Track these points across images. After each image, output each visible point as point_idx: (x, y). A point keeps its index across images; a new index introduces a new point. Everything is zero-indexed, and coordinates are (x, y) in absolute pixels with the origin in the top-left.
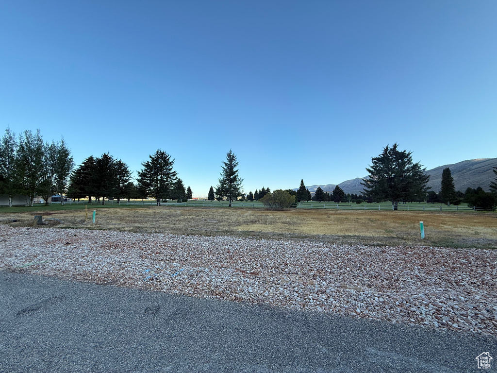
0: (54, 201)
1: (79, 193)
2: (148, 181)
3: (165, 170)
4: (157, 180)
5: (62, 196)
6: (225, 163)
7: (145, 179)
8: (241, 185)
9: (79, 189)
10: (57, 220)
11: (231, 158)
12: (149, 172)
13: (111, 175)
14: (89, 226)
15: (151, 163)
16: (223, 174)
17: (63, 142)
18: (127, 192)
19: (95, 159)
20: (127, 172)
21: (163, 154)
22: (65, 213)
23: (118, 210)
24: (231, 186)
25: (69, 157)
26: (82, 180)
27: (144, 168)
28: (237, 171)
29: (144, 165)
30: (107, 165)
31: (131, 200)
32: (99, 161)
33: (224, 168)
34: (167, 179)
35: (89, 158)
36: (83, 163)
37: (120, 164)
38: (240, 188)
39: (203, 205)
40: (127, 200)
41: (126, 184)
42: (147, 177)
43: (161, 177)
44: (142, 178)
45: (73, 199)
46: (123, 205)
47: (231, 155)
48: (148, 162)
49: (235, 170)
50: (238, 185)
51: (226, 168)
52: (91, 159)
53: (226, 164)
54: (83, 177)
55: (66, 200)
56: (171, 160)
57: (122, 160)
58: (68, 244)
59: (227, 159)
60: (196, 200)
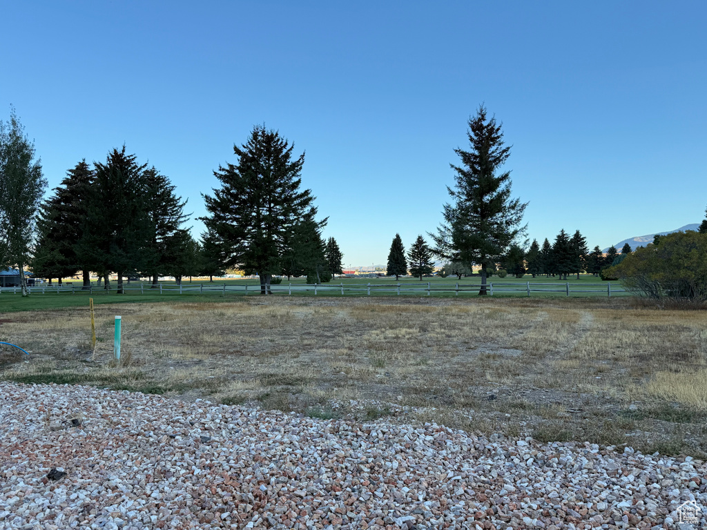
0: (7, 286)
1: (61, 263)
2: (235, 223)
3: (279, 190)
4: (259, 219)
5: (21, 271)
6: (464, 154)
7: (224, 218)
8: (522, 224)
9: (61, 252)
10: (13, 348)
11: (484, 135)
12: (235, 196)
13: (134, 212)
14: (107, 371)
15: (238, 168)
16: (456, 190)
17: (14, 123)
18: (174, 259)
19: (92, 168)
20: (172, 202)
21: (270, 139)
22: (33, 319)
23: (166, 309)
24: (484, 228)
25: (32, 163)
26: (65, 228)
27: (220, 185)
28: (505, 177)
29: (220, 177)
30: (122, 182)
31: (184, 279)
32: (103, 172)
33: (460, 170)
34: (285, 214)
35: (78, 168)
36: (64, 183)
37: (154, 181)
38: (515, 232)
39: (396, 290)
40: (174, 279)
41: (170, 234)
42: (231, 212)
43: (270, 210)
44: (217, 216)
45: (48, 280)
46: (170, 295)
47: (485, 123)
48: (231, 166)
49: (497, 173)
50: (508, 223)
51: (466, 168)
52: (82, 168)
53: (466, 158)
54: (66, 220)
55: (31, 282)
56: (294, 158)
57: (157, 169)
58: (54, 476)
59: (471, 140)
60: (351, 276)
